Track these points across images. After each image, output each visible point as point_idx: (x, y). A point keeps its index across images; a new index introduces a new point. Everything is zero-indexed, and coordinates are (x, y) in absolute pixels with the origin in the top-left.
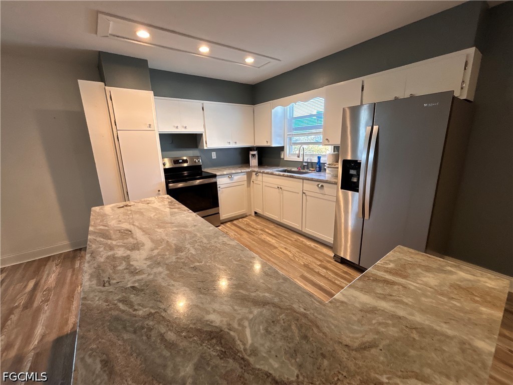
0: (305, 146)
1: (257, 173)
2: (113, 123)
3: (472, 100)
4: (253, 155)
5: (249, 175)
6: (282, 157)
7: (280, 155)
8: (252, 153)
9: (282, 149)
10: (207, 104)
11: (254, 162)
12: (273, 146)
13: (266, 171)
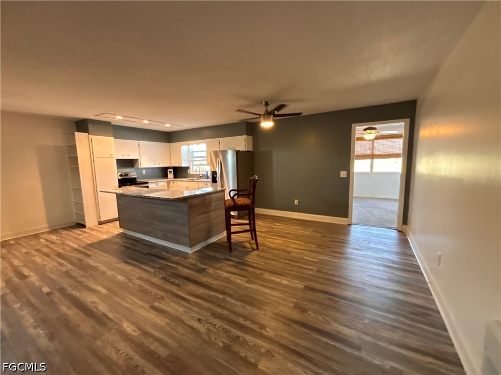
0: (200, 167)
1: (173, 181)
2: (92, 153)
3: (252, 150)
4: (170, 172)
5: (168, 183)
6: (189, 172)
7: (187, 171)
8: (169, 170)
9: (188, 168)
10: (142, 143)
11: (171, 175)
12: (183, 166)
13: (179, 180)
